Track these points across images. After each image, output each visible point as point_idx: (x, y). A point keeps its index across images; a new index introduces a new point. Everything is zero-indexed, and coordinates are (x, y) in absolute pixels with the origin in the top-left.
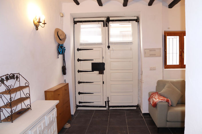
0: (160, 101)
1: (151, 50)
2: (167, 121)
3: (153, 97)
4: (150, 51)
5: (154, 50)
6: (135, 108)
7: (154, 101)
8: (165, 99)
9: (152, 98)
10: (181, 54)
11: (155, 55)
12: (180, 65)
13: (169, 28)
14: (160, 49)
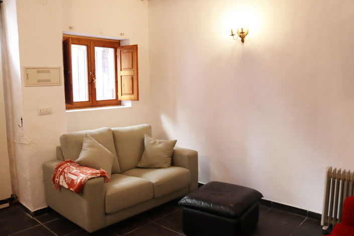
0: (89, 177)
1: (40, 71)
2: (106, 214)
3: (63, 171)
4: (38, 72)
5: (46, 70)
6: (7, 205)
7: (73, 180)
8: (98, 171)
9: (61, 174)
10: (90, 81)
11: (49, 81)
12: (89, 101)
13: (71, 28)
14: (59, 69)
